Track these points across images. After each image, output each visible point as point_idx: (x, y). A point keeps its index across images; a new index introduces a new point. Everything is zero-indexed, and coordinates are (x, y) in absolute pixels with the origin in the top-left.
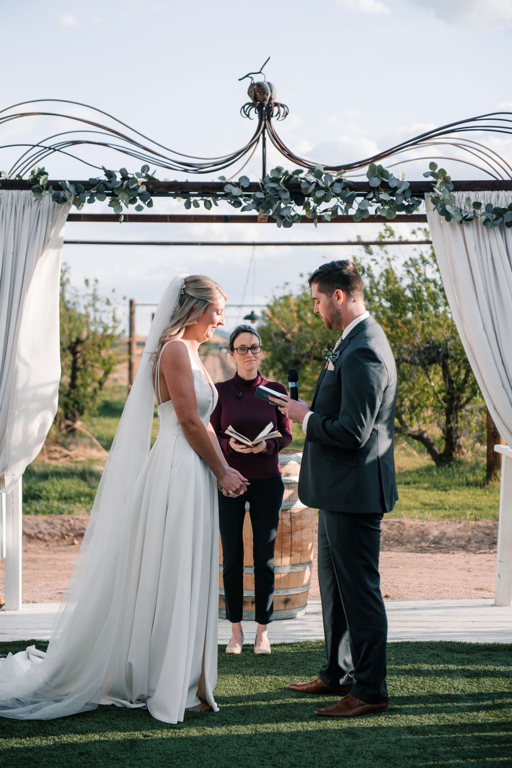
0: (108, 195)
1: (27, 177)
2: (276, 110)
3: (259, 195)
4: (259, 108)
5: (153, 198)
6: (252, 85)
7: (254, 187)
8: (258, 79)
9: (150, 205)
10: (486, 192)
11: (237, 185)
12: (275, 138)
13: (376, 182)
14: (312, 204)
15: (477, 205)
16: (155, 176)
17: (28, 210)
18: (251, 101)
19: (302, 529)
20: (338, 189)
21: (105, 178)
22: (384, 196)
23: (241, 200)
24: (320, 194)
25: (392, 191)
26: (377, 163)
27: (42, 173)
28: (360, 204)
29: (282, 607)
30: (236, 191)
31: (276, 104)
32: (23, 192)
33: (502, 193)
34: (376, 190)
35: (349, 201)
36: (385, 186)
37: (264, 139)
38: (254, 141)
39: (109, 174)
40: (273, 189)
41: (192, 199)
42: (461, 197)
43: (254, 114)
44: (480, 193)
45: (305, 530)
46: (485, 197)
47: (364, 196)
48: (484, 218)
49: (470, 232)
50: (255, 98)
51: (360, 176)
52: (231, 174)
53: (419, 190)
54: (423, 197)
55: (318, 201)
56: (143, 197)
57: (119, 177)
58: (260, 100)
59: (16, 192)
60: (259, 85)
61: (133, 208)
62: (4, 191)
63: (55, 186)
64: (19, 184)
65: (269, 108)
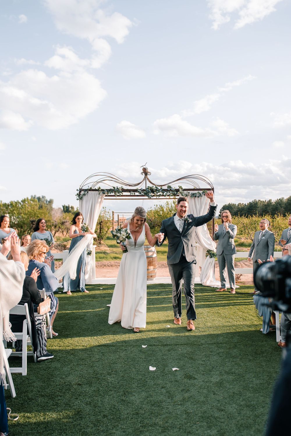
0: (114, 192)
1: (97, 189)
2: (148, 173)
3: (145, 192)
4: (145, 173)
5: (123, 193)
6: (143, 168)
7: (144, 190)
8: (144, 167)
9: (122, 194)
10: (192, 191)
11: (140, 190)
12: (148, 179)
13: (169, 189)
14: (156, 194)
15: (189, 193)
16: (124, 188)
17: (97, 195)
18: (143, 171)
19: (155, 261)
20: (161, 191)
21: (113, 189)
23: (141, 193)
24: (157, 192)
25: (172, 191)
26: (169, 185)
27: (100, 188)
28: (166, 194)
29: (151, 277)
30: (140, 191)
31: (148, 172)
32: (96, 192)
33: (194, 191)
34: (169, 191)
35: (163, 193)
37: (146, 179)
38: (144, 180)
39: (114, 188)
40: (148, 190)
41: (131, 193)
42: (185, 192)
43: (144, 174)
45: (155, 262)
46: (191, 192)
47: (167, 192)
48: (190, 196)
50: (144, 171)
51: (165, 188)
52: (139, 187)
53: (177, 191)
55: (157, 193)
56: (121, 192)
57: (116, 188)
58: (145, 172)
59: (95, 192)
60: (145, 168)
61: (119, 194)
62: (92, 192)
63: (103, 190)
64: (95, 190)
65: (147, 173)
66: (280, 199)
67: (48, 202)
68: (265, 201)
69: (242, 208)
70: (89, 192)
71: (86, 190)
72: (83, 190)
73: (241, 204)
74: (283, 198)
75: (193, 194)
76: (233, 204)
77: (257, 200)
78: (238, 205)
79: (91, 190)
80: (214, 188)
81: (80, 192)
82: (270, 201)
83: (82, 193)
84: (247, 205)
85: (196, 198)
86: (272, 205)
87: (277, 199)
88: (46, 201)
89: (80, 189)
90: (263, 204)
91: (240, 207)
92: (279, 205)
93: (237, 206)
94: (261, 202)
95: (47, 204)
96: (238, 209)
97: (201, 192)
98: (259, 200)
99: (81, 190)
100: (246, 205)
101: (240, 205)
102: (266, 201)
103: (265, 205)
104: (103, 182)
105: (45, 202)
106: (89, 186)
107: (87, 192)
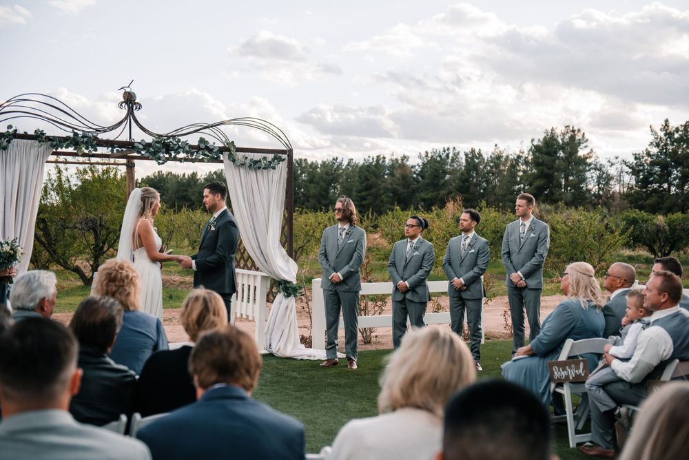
0: (74, 145)
1: (31, 132)
3: (151, 149)
4: (128, 105)
5: (97, 148)
6: (125, 93)
8: (128, 90)
9: (96, 150)
11: (140, 143)
12: (135, 119)
13: (202, 146)
15: (246, 158)
17: (33, 151)
21: (73, 137)
22: (207, 153)
25: (210, 150)
28: (195, 157)
30: (141, 147)
31: (137, 103)
32: (30, 141)
33: (256, 154)
34: (202, 150)
35: (191, 154)
36: (207, 148)
37: (130, 119)
39: (75, 134)
41: (111, 149)
42: (240, 155)
43: (125, 107)
44: (247, 154)
46: (250, 155)
47: (198, 152)
48: (249, 164)
49: (242, 170)
50: (126, 99)
53: (221, 150)
54: (222, 154)
56: (93, 146)
57: (80, 135)
58: (130, 100)
59: (25, 141)
60: (129, 93)
61: (86, 151)
62: (19, 140)
63: (49, 139)
64: (25, 136)
65: (134, 105)
70: (15, 141)
75: (256, 162)
79: (16, 135)
80: (292, 150)
85: (259, 172)
97: (270, 157)
106: (10, 127)
107: (9, 142)
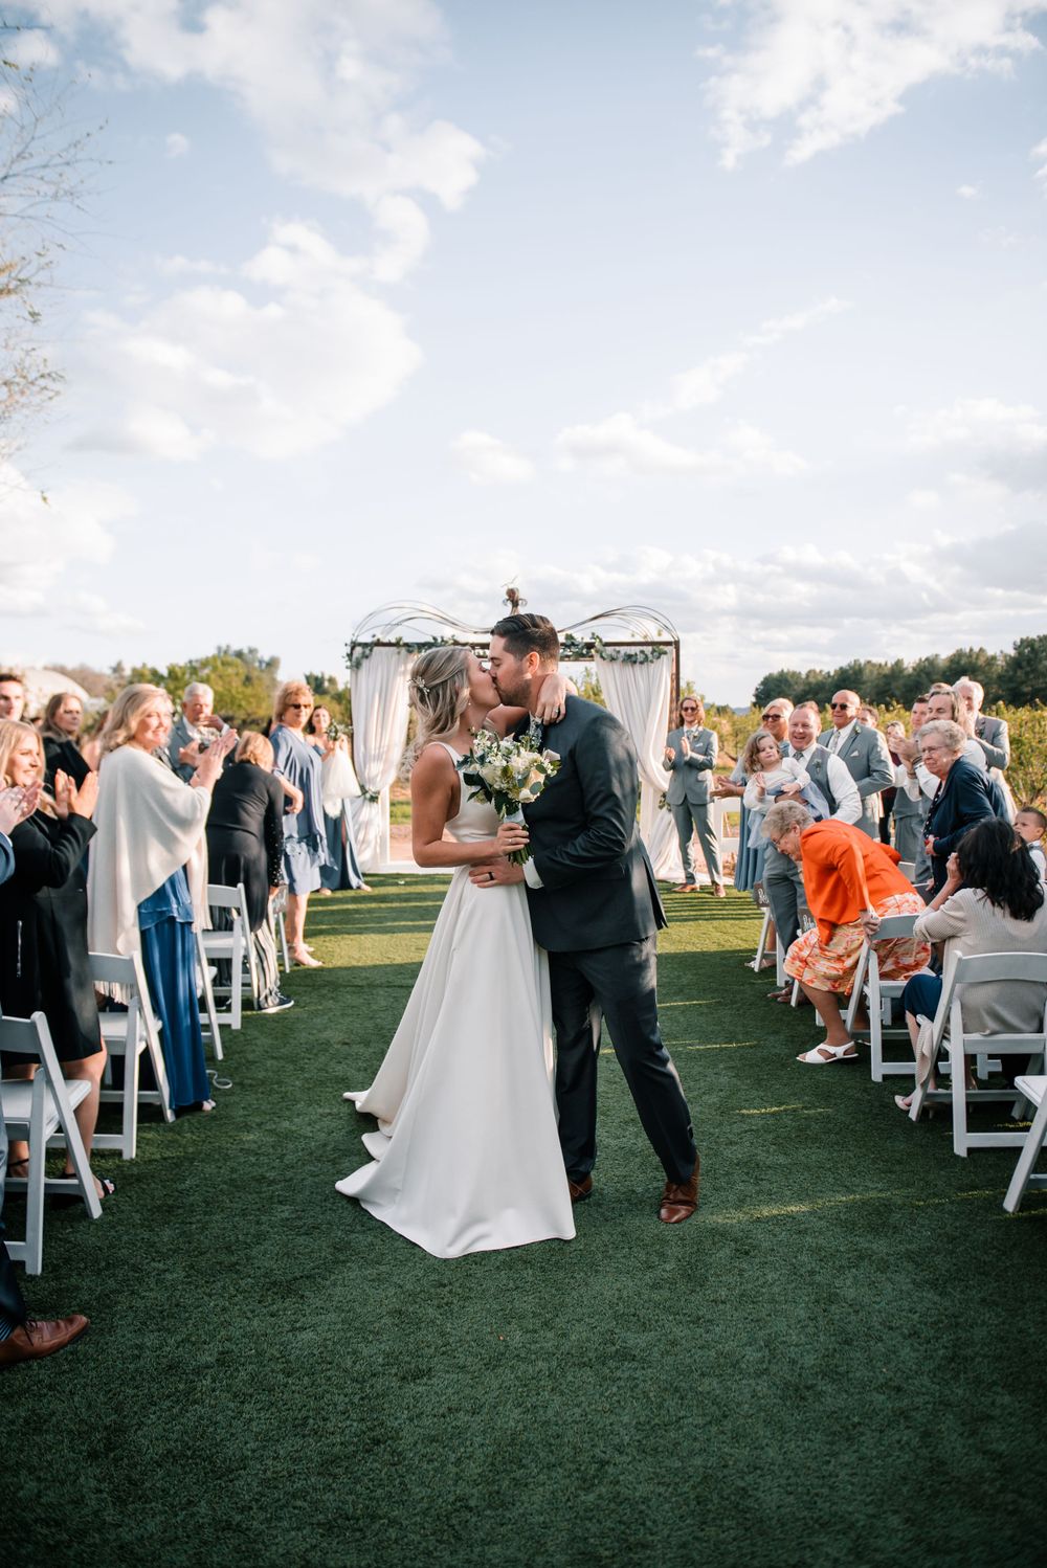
1: (393, 641)
2: (520, 602)
4: (512, 601)
6: (508, 590)
8: (511, 587)
15: (618, 653)
21: (432, 641)
26: (570, 631)
27: (401, 639)
31: (520, 599)
32: (392, 647)
39: (435, 639)
42: (610, 649)
43: (509, 603)
50: (510, 596)
57: (439, 640)
58: (513, 599)
59: (388, 648)
60: (512, 590)
62: (383, 648)
63: (407, 645)
64: (389, 644)
65: (517, 602)
66: (927, 659)
67: (264, 665)
68: (883, 663)
69: (817, 684)
70: (376, 649)
71: (365, 645)
72: (360, 644)
73: (814, 671)
74: (937, 655)
75: (630, 657)
76: (794, 673)
77: (862, 661)
78: (808, 676)
79: (379, 644)
81: (353, 649)
82: (898, 663)
83: (359, 650)
84: (832, 674)
86: (904, 677)
87: (920, 660)
88: (260, 662)
89: (352, 642)
90: (879, 674)
91: (812, 680)
92: (924, 676)
93: (804, 676)
94: (874, 665)
95: (262, 671)
96: (807, 688)
97: (647, 649)
98: (869, 662)
99: (354, 645)
100: (829, 676)
101: (812, 675)
102: (886, 664)
103: (885, 676)
104: (406, 623)
105: (257, 664)
106: (374, 636)
107: (371, 650)
